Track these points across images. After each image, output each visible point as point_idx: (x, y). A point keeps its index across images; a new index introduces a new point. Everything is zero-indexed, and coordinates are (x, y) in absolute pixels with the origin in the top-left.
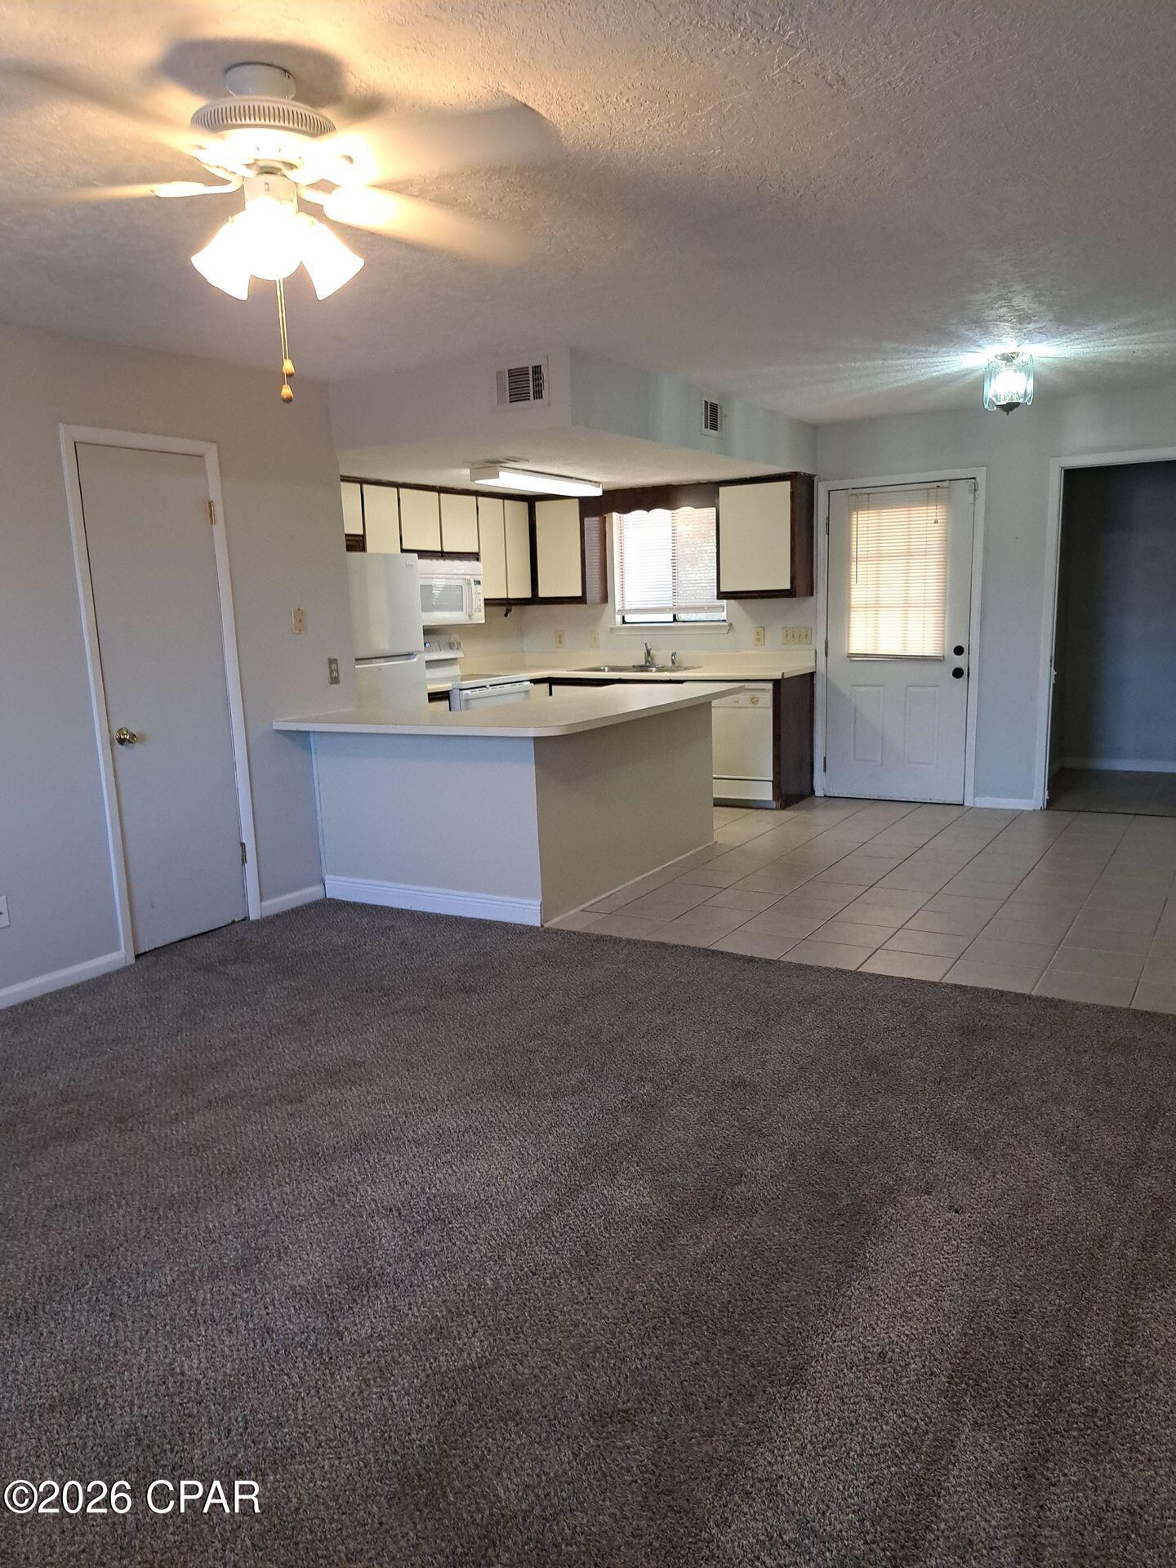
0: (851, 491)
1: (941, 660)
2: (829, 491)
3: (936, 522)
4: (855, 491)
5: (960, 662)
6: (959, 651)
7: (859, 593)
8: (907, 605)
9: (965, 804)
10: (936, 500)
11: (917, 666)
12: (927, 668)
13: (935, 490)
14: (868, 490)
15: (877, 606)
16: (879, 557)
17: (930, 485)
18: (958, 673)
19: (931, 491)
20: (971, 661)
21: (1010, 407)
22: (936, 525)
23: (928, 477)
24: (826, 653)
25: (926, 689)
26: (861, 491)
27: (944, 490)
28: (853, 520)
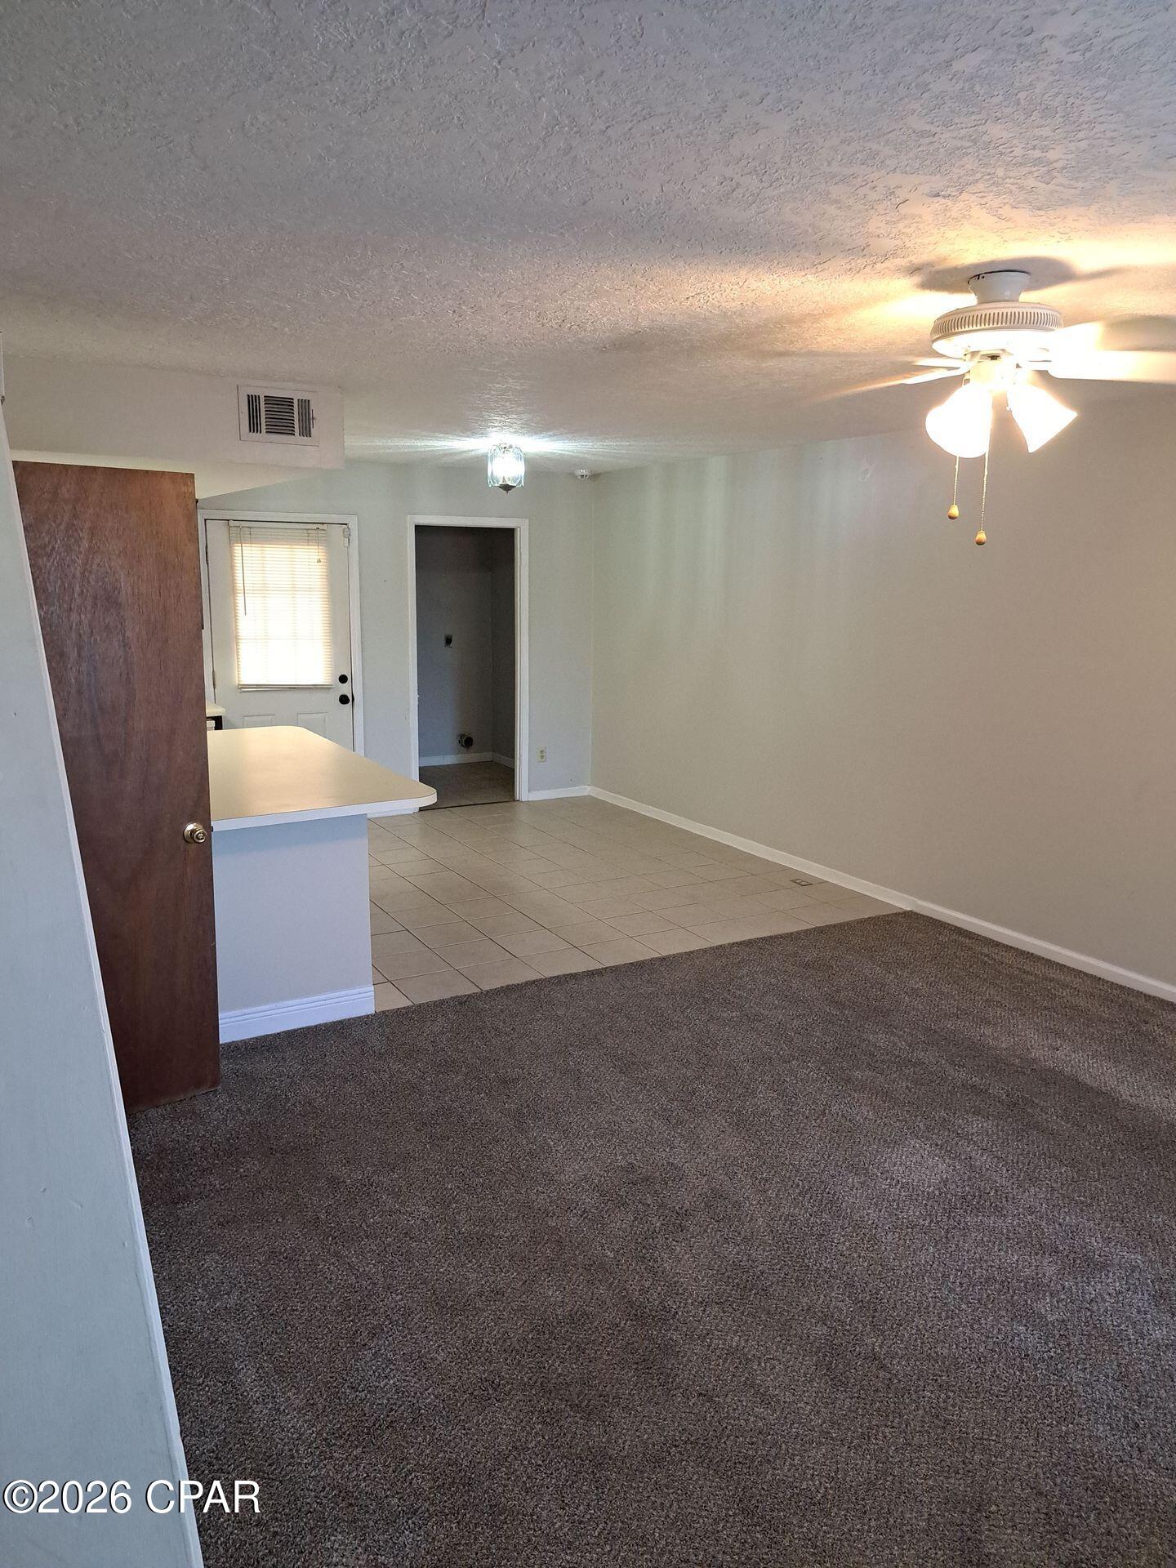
0: (231, 523)
1: (329, 689)
2: (205, 520)
3: (319, 561)
4: (237, 523)
5: (345, 689)
6: (343, 679)
7: (246, 625)
8: (296, 638)
10: (318, 542)
11: (306, 695)
12: (316, 697)
13: (314, 532)
14: (249, 524)
15: (266, 638)
16: (265, 590)
17: (308, 526)
18: (344, 700)
19: (312, 531)
20: (356, 688)
21: (507, 488)
23: (306, 517)
24: (214, 685)
25: (314, 716)
26: (243, 524)
27: (323, 532)
28: (237, 549)
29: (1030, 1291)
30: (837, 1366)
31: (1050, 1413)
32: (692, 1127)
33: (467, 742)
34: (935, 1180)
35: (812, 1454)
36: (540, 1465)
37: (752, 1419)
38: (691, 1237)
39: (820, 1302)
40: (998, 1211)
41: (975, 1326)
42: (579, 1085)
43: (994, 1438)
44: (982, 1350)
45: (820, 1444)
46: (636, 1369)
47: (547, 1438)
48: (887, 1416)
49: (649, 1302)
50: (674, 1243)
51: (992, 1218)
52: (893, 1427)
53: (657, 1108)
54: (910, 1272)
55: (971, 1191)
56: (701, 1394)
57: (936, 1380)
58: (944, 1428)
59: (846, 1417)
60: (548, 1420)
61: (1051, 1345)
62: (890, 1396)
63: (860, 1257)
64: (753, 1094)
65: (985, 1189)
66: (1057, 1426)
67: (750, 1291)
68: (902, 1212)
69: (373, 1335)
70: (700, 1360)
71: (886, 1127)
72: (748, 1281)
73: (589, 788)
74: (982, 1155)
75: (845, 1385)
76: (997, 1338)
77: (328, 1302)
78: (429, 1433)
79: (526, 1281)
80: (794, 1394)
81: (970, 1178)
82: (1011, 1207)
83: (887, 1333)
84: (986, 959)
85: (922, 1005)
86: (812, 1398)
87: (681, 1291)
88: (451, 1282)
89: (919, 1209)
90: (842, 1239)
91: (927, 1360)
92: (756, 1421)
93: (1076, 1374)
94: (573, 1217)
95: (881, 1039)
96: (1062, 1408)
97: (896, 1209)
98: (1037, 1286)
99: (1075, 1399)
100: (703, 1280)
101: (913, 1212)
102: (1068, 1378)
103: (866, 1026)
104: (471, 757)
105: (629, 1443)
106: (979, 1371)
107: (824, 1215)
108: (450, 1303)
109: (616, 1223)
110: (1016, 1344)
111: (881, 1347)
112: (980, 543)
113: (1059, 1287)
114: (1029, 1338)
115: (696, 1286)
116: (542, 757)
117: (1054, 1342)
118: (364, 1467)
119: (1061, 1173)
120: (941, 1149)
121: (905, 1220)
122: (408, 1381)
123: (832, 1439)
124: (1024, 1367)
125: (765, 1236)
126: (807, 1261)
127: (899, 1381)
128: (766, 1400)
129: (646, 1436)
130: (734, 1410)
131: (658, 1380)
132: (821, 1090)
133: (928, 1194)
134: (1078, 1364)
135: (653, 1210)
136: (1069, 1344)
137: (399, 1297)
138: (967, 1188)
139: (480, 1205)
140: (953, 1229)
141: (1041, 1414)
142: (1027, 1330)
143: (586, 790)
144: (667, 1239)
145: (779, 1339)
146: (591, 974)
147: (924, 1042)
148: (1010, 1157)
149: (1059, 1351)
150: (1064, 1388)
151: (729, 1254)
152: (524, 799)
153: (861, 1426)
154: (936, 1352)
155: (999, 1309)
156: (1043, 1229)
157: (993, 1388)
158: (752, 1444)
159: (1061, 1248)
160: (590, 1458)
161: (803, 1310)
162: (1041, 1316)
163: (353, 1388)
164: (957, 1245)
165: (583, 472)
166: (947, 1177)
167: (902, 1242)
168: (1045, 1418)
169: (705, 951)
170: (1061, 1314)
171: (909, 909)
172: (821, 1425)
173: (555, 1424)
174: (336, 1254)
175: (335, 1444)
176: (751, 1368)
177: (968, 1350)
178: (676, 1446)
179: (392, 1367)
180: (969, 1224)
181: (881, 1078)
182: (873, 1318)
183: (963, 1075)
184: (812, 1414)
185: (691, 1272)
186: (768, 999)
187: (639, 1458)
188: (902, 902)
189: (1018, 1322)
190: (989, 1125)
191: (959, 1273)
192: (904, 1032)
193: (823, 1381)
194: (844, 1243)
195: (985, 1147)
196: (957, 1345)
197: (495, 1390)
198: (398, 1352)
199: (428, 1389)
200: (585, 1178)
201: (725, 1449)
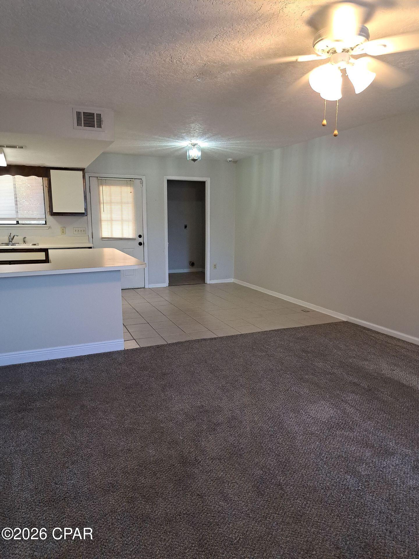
0: (99, 178)
1: (135, 240)
2: (89, 177)
3: (131, 192)
4: (101, 178)
5: (141, 240)
6: (140, 236)
7: (104, 216)
8: (122, 220)
9: (146, 287)
10: (127, 185)
11: (126, 242)
12: (130, 242)
13: (129, 182)
14: (106, 178)
15: (111, 220)
16: (111, 203)
17: (127, 180)
18: (140, 244)
19: (129, 181)
20: (145, 240)
21: (194, 160)
22: (131, 193)
23: (127, 176)
24: (92, 237)
25: (130, 250)
26: (103, 178)
27: (133, 182)
28: (101, 188)
29: (357, 462)
30: (262, 487)
31: (352, 513)
32: (232, 393)
33: (192, 264)
34: (328, 416)
35: (238, 523)
36: (119, 519)
37: (217, 506)
38: (217, 433)
39: (263, 461)
40: (351, 429)
41: (328, 475)
42: (192, 377)
43: (323, 522)
44: (328, 484)
45: (244, 519)
46: (175, 483)
47: (126, 508)
48: (277, 509)
49: (190, 457)
50: (209, 435)
51: (348, 433)
52: (279, 514)
53: (220, 386)
54: (305, 451)
55: (342, 421)
56: (198, 495)
57: (304, 496)
58: (301, 516)
59: (259, 509)
60: (130, 501)
61: (360, 484)
62: (281, 501)
63: (286, 444)
64: (261, 382)
65: (348, 421)
66: (353, 519)
67: (234, 455)
68: (309, 428)
69: (73, 463)
70: (203, 481)
71: (313, 396)
72: (235, 451)
73: (233, 279)
74: (350, 408)
75: (263, 495)
76: (336, 480)
77: (61, 450)
78: (78, 503)
79: (143, 446)
80: (239, 497)
81: (343, 417)
82: (357, 428)
83: (288, 475)
84: (373, 338)
85: (341, 353)
86: (246, 500)
87: (205, 453)
88: (113, 445)
89: (317, 428)
90: (281, 437)
91: (302, 487)
92: (218, 507)
93: (369, 497)
94: (172, 424)
95: (320, 365)
96: (358, 512)
97: (307, 427)
98: (361, 460)
99: (365, 508)
100: (216, 450)
101: (314, 428)
102: (364, 499)
103: (316, 360)
104: (194, 270)
105: (160, 512)
106: (324, 493)
107: (275, 428)
108: (109, 453)
109: (188, 427)
110: (344, 483)
111: (283, 481)
112: (335, 136)
113: (371, 461)
114: (351, 481)
115: (212, 452)
116: (215, 267)
117: (362, 484)
118: (46, 515)
119: (383, 416)
120: (333, 405)
121: (309, 431)
122: (79, 482)
123: (250, 517)
124: (345, 493)
125: (248, 434)
126: (262, 444)
127: (287, 495)
128: (226, 499)
129: (169, 510)
130: (210, 502)
131: (182, 488)
132: (289, 382)
133: (323, 422)
134: (370, 493)
135: (205, 422)
136: (368, 485)
137: (90, 450)
138: (340, 420)
139: (136, 417)
140: (330, 436)
141: (348, 513)
142: (351, 478)
143: (232, 280)
144: (207, 433)
145: (240, 475)
146: (211, 339)
147: (338, 366)
148: (363, 409)
149: (363, 487)
150: (361, 503)
151: (230, 440)
152: (208, 283)
153: (265, 513)
154: (307, 484)
155: (341, 468)
156: (369, 438)
157: (329, 500)
158: (213, 517)
159: (375, 445)
160: (141, 518)
161: (254, 464)
162: (359, 472)
163: (56, 483)
164: (329, 442)
165: (230, 159)
166: (333, 416)
167: (306, 440)
168: (349, 515)
169: (259, 332)
170: (369, 472)
171: (346, 320)
172: (246, 511)
173: (132, 503)
174: (73, 433)
175: (38, 505)
176: (224, 486)
177: (322, 484)
178: (180, 515)
179: (75, 476)
180: (337, 434)
181: (316, 378)
182: (284, 469)
183: (351, 378)
184: (244, 506)
185: (212, 447)
186: (279, 349)
187: (162, 519)
188: (343, 318)
189: (348, 474)
190: (357, 397)
191: (327, 453)
192: (331, 362)
193: (254, 493)
194: (281, 438)
195: (352, 405)
196: (317, 482)
197: (113, 487)
198: (80, 471)
199: (85, 486)
200: (182, 410)
201: (201, 518)
